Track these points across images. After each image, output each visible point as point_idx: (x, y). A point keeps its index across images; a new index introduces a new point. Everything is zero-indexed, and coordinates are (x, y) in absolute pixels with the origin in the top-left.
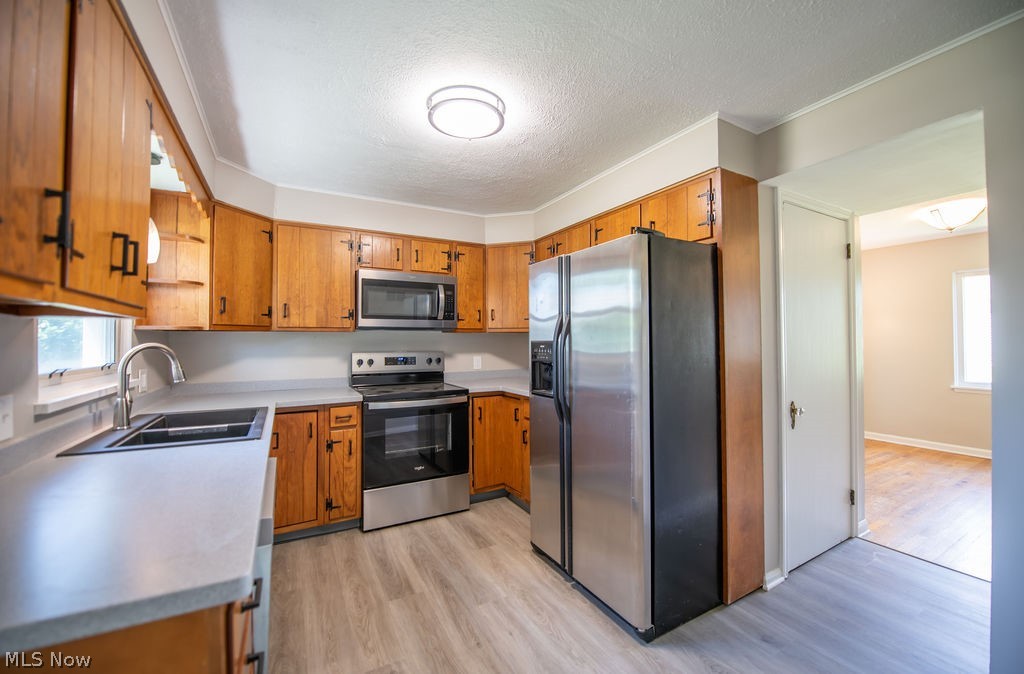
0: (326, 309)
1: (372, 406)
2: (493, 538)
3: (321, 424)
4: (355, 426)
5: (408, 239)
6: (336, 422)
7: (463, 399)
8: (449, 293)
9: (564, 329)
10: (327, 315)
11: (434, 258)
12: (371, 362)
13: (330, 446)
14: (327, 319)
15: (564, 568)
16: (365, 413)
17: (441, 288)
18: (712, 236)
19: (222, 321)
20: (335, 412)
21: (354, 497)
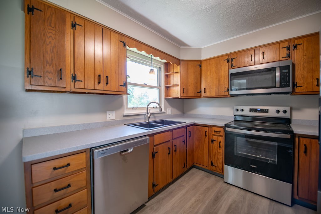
0: (218, 88)
1: (227, 129)
3: (210, 132)
4: (222, 136)
5: (258, 48)
6: (215, 133)
8: (285, 71)
10: (219, 91)
12: (242, 110)
13: (213, 141)
14: (219, 93)
16: (225, 132)
17: (278, 69)
19: (183, 95)
20: (214, 129)
21: (222, 165)
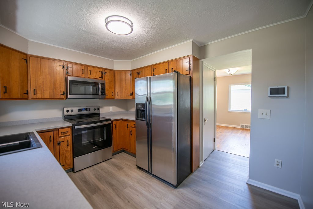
0: (53, 91)
1: (76, 127)
2: (123, 166)
3: (55, 136)
4: (69, 135)
5: (87, 66)
6: (61, 134)
7: (110, 122)
8: (103, 86)
9: (149, 100)
10: (54, 94)
11: (97, 74)
12: (72, 111)
13: (59, 144)
15: (149, 172)
16: (74, 130)
17: (100, 84)
18: (190, 74)
19: (5, 97)
20: (61, 131)
21: (70, 160)
